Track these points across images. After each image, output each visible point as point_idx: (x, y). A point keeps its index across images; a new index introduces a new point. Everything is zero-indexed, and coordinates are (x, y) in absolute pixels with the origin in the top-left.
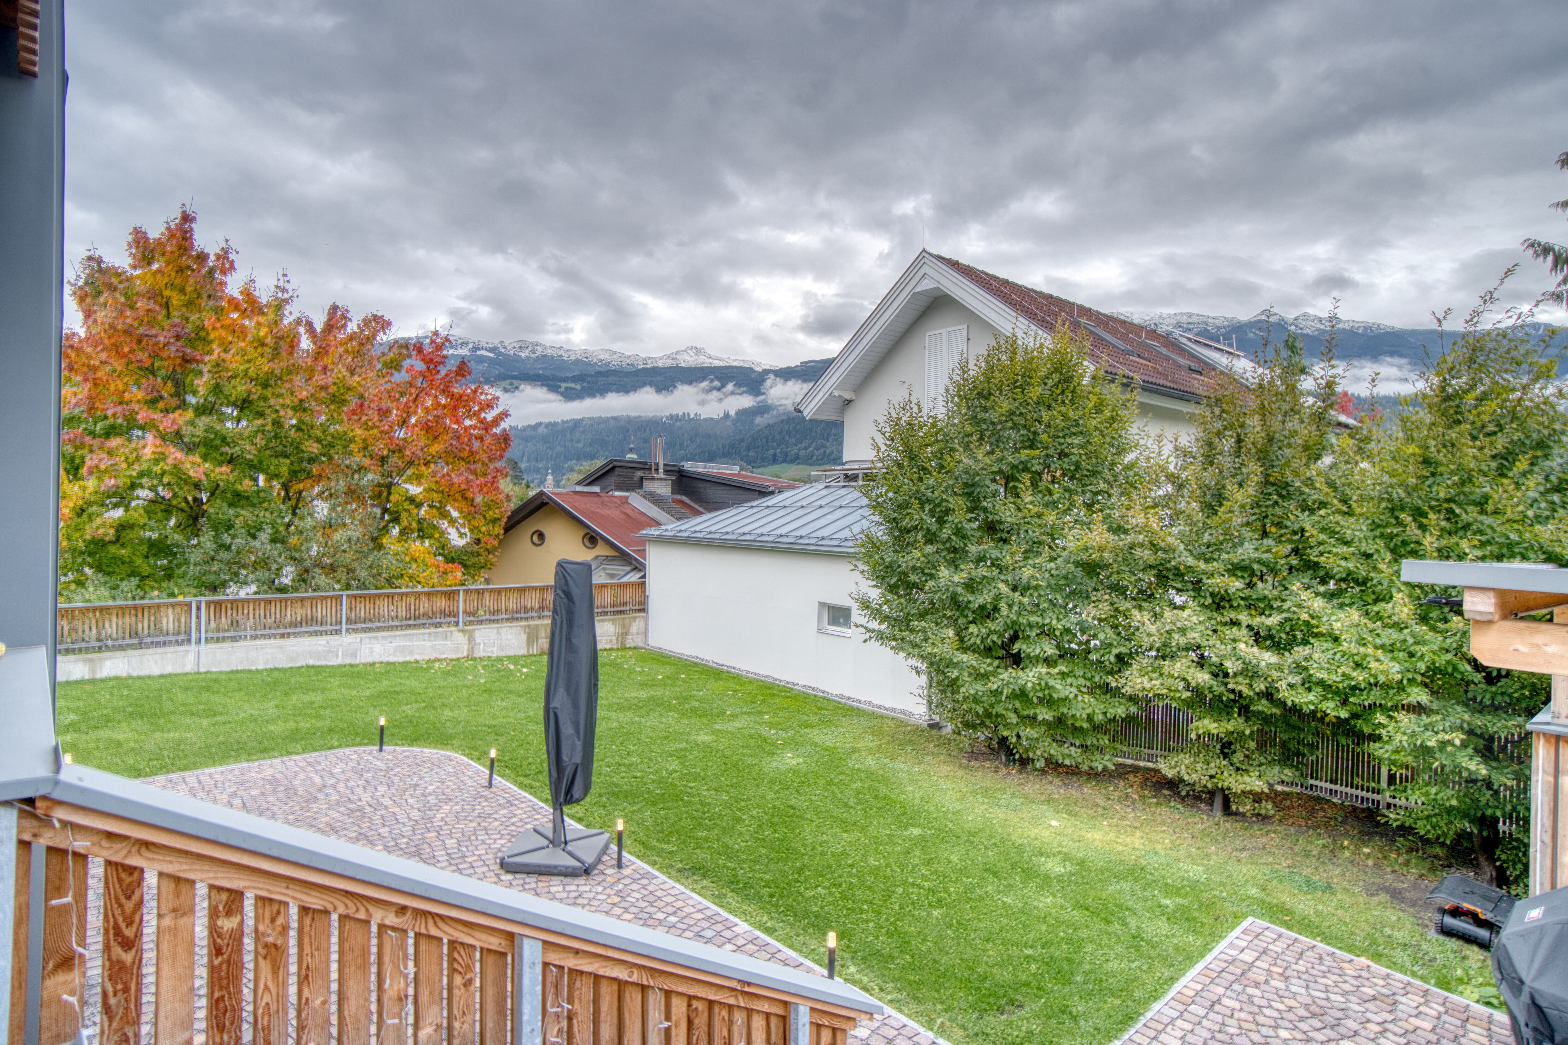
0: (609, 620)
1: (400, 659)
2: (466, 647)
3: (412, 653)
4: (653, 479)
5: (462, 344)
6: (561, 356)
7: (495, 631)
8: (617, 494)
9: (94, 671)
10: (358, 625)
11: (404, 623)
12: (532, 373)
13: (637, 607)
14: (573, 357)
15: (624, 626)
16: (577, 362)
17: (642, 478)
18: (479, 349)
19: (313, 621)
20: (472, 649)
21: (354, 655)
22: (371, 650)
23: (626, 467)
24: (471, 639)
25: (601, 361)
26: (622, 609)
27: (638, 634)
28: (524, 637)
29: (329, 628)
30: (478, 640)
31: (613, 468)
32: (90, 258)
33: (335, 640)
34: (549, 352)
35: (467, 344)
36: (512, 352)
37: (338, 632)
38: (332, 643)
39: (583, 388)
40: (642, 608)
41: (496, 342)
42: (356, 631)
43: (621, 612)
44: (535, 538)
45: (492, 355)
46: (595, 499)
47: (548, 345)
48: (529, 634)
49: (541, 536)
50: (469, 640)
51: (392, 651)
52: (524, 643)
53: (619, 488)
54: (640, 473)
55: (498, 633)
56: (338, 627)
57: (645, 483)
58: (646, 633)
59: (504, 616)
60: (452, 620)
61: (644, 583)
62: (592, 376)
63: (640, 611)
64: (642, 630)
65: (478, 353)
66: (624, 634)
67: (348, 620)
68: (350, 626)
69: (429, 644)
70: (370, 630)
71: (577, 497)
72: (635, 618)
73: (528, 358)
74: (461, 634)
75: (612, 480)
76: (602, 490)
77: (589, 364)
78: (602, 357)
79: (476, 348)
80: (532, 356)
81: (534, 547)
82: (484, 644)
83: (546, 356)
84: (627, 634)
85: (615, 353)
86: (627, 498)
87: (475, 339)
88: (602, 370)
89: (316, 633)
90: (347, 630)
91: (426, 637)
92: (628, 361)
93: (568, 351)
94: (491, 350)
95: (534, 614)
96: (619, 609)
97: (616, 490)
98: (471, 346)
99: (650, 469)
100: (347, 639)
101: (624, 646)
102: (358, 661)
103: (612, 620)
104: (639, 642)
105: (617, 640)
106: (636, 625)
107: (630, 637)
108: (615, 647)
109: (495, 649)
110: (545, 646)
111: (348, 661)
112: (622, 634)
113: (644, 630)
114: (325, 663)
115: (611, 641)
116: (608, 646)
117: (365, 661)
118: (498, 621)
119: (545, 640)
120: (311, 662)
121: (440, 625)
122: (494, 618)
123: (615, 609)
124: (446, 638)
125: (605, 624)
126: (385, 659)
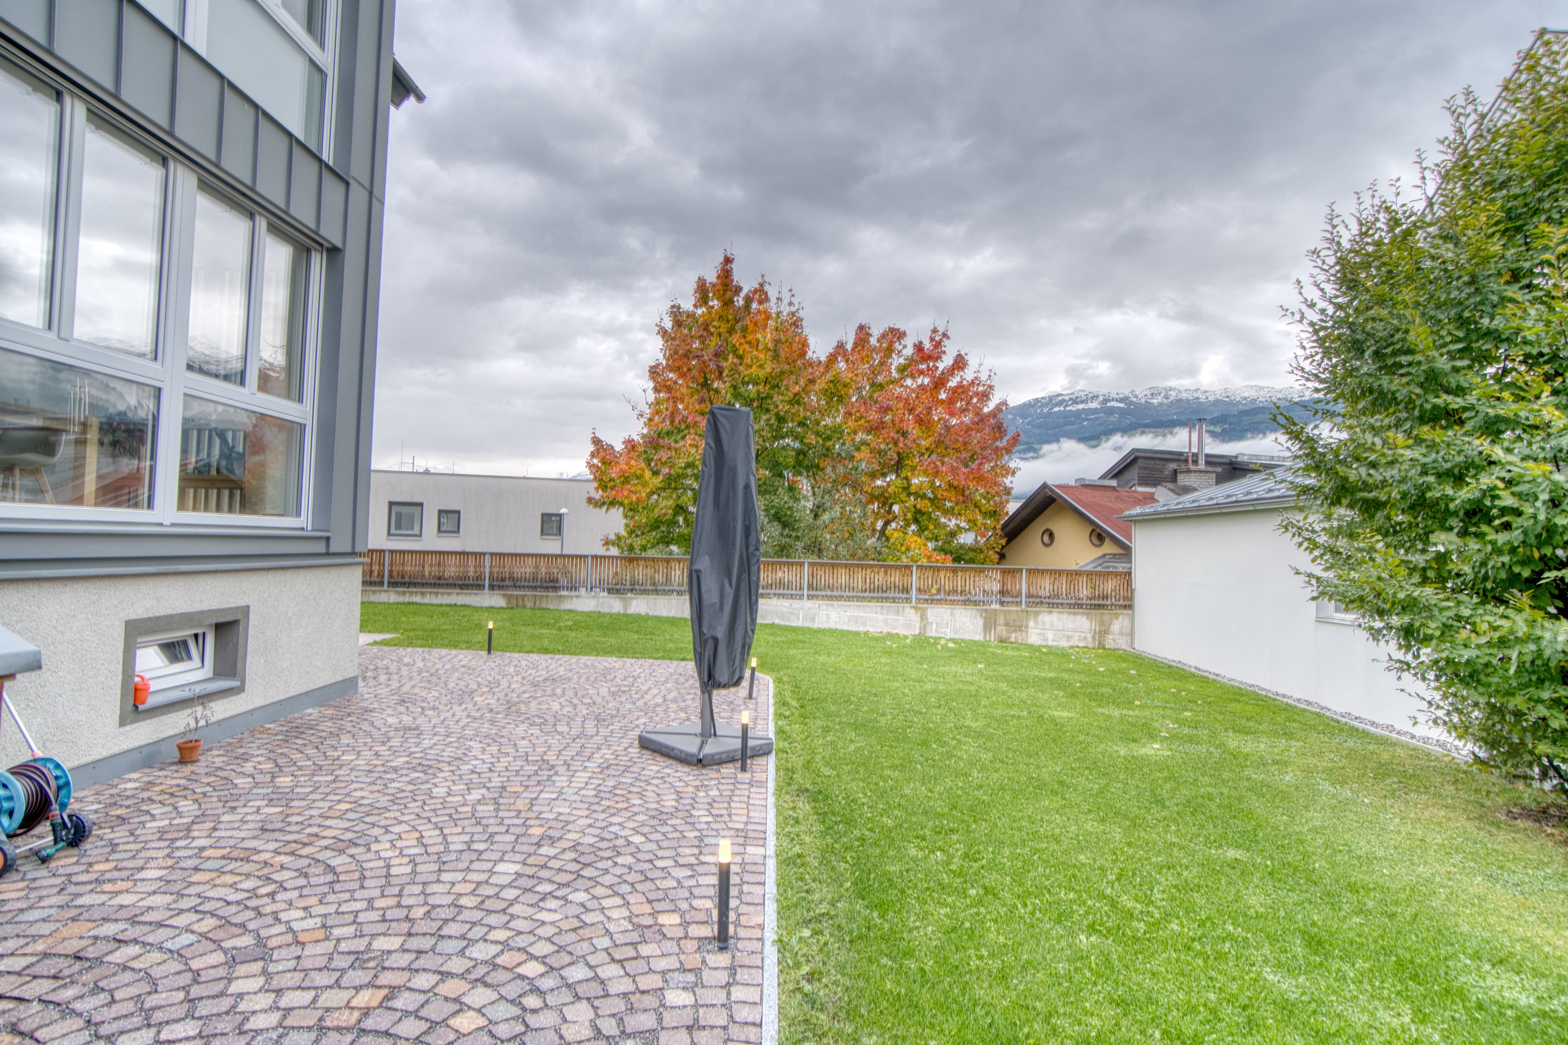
0: (1083, 614)
1: (854, 628)
2: (918, 625)
3: (865, 624)
4: (1189, 471)
5: (1093, 398)
6: (1198, 398)
7: (949, 611)
8: (1140, 489)
9: (625, 607)
10: (815, 590)
11: (860, 594)
12: (1165, 419)
13: (1122, 602)
14: (1212, 398)
15: (1102, 623)
16: (1217, 402)
17: (1175, 472)
18: (1109, 401)
19: (780, 585)
20: (924, 628)
21: (813, 620)
22: (828, 616)
23: (1154, 459)
24: (923, 618)
25: (1245, 398)
26: (1101, 602)
27: (1121, 634)
28: (980, 622)
29: (794, 592)
30: (930, 619)
31: (1135, 460)
32: (673, 307)
33: (797, 604)
34: (1184, 395)
35: (1097, 397)
36: (1143, 400)
37: (801, 597)
38: (795, 606)
39: (1223, 430)
40: (1128, 605)
41: (1127, 392)
42: (816, 597)
43: (1100, 607)
44: (1046, 538)
45: (1122, 405)
46: (1109, 493)
47: (1182, 389)
48: (985, 618)
49: (1051, 535)
50: (921, 618)
51: (846, 620)
52: (980, 628)
53: (1143, 482)
54: (1173, 466)
55: (952, 614)
56: (800, 592)
57: (1180, 477)
58: (1132, 634)
59: (959, 597)
60: (905, 595)
61: (1130, 573)
62: (1235, 416)
63: (1125, 607)
64: (1127, 630)
65: (1109, 404)
66: (1103, 633)
67: (810, 587)
68: (812, 593)
69: (881, 617)
70: (830, 598)
71: (1087, 490)
72: (1117, 616)
73: (1161, 404)
74: (913, 611)
75: (1133, 474)
76: (1119, 485)
77: (1231, 403)
78: (1246, 395)
79: (1106, 400)
80: (1165, 401)
81: (1044, 548)
82: (937, 624)
83: (1181, 400)
84: (1106, 632)
85: (1263, 388)
86: (1153, 494)
87: (1105, 392)
88: (1247, 408)
89: (784, 596)
90: (808, 596)
91: (879, 610)
92: (1280, 396)
93: (1205, 392)
94: (1121, 400)
95: (993, 599)
96: (1097, 602)
97: (1140, 484)
98: (1101, 398)
99: (1186, 461)
100: (807, 604)
101: (1102, 646)
102: (816, 626)
103: (1087, 614)
104: (1123, 643)
105: (1094, 638)
106: (1119, 624)
107: (1110, 637)
108: (1091, 646)
109: (948, 631)
110: (1004, 634)
111: (807, 624)
112: (1100, 632)
113: (1129, 631)
114: (787, 623)
115: (1085, 638)
116: (1081, 644)
117: (822, 626)
118: (953, 602)
119: (1003, 628)
120: (777, 621)
121: (894, 600)
122: (948, 598)
123: (1093, 602)
124: (898, 614)
125: (1078, 617)
126: (839, 627)
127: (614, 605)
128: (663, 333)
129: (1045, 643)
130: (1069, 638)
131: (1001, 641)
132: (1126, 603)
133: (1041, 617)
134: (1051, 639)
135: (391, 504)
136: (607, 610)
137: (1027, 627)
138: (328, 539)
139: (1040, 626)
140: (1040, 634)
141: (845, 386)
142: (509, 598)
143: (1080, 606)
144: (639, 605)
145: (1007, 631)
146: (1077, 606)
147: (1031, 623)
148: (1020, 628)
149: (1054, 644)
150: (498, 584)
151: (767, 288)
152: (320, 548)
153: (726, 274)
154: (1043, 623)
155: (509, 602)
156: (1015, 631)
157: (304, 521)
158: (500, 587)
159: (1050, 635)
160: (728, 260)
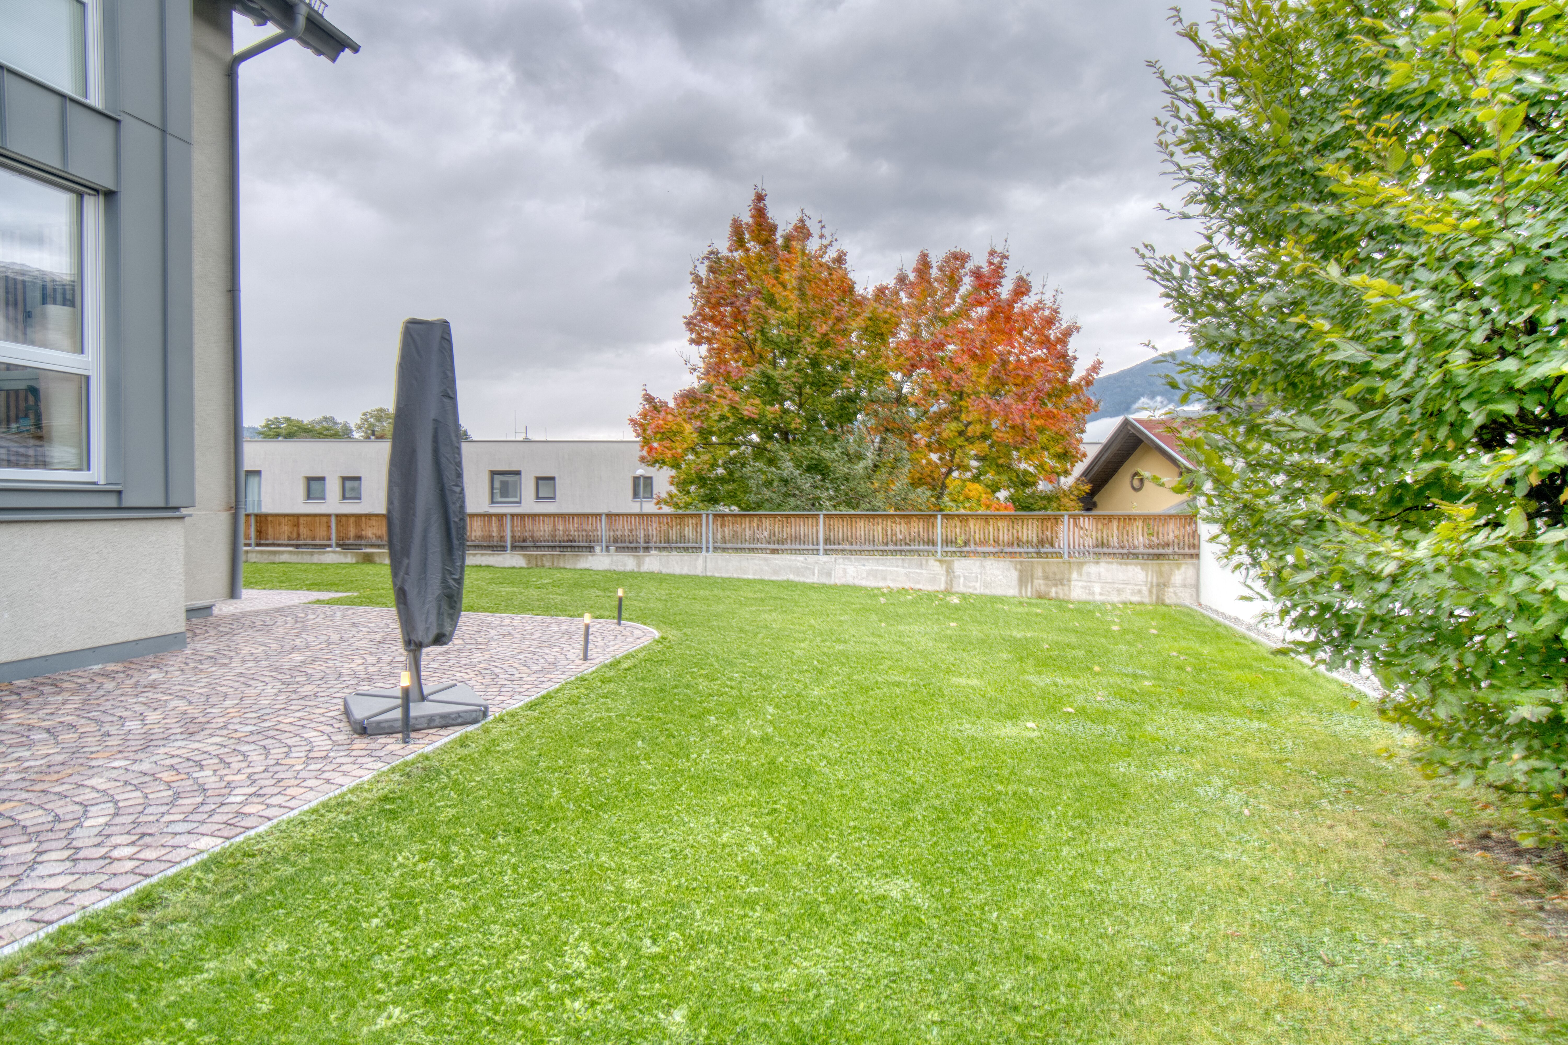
0: (1138, 564)
2: (943, 579)
3: (885, 579)
7: (980, 564)
9: (639, 565)
10: (832, 545)
11: (880, 548)
13: (1187, 551)
15: (1160, 574)
19: (796, 539)
20: (950, 582)
21: (829, 574)
22: (845, 572)
24: (949, 571)
26: (1161, 551)
27: (1184, 586)
28: (1014, 575)
29: (809, 547)
30: (958, 573)
33: (811, 559)
37: (816, 552)
38: (810, 561)
40: (1194, 553)
42: (833, 552)
43: (1159, 556)
44: (1136, 483)
48: (1021, 572)
49: (1140, 479)
51: (865, 575)
52: (1015, 583)
55: (983, 566)
56: (817, 547)
58: (1197, 586)
59: (991, 549)
60: (931, 548)
63: (1191, 556)
64: (1191, 581)
66: (1162, 585)
67: (827, 541)
68: (828, 547)
69: (902, 571)
70: (848, 552)
72: (1178, 567)
74: (938, 564)
81: (1128, 494)
82: (965, 578)
84: (1165, 585)
89: (799, 551)
90: (825, 550)
91: (901, 563)
95: (1031, 550)
96: (1156, 551)
100: (823, 558)
101: (1160, 601)
102: (832, 581)
103: (1142, 565)
104: (1186, 598)
105: (1150, 592)
106: (1181, 574)
107: (1171, 590)
108: (1146, 600)
109: (978, 585)
110: (1043, 589)
111: (824, 580)
112: (1158, 585)
113: (1193, 582)
114: (802, 579)
115: (1140, 592)
116: (1135, 599)
117: (838, 582)
118: (985, 555)
119: (1041, 582)
120: (792, 577)
121: (917, 552)
122: (979, 549)
123: (1151, 551)
124: (921, 566)
125: (1131, 568)
126: (857, 582)
127: (627, 562)
128: (698, 280)
129: (1090, 598)
130: (1119, 591)
131: (1040, 597)
132: (1192, 551)
133: (1086, 569)
134: (1098, 593)
135: (493, 473)
136: (621, 569)
137: (1069, 580)
138: (119, 492)
139: (1084, 578)
140: (1084, 588)
141: (886, 323)
142: (528, 558)
143: (1136, 556)
144: (653, 562)
145: (1047, 585)
146: (1129, 555)
147: (1075, 575)
148: (1061, 582)
149: (1102, 598)
150: (519, 545)
151: (808, 223)
152: (111, 501)
153: (760, 213)
154: (1089, 574)
155: (529, 561)
156: (1056, 585)
157: (97, 474)
158: (522, 548)
159: (1097, 589)
160: (760, 198)
